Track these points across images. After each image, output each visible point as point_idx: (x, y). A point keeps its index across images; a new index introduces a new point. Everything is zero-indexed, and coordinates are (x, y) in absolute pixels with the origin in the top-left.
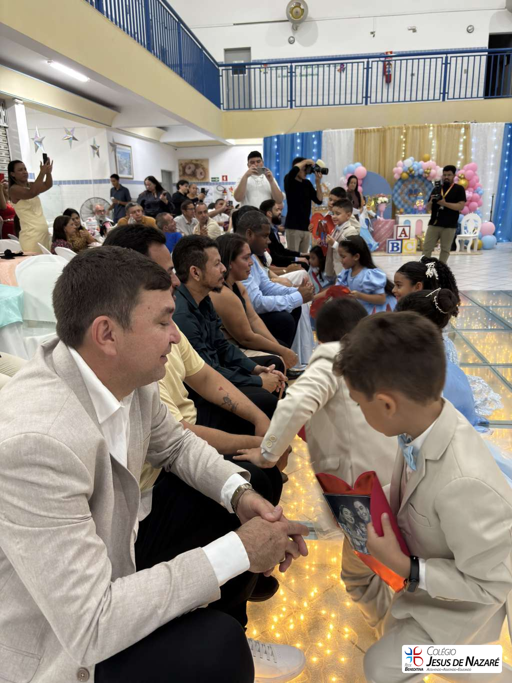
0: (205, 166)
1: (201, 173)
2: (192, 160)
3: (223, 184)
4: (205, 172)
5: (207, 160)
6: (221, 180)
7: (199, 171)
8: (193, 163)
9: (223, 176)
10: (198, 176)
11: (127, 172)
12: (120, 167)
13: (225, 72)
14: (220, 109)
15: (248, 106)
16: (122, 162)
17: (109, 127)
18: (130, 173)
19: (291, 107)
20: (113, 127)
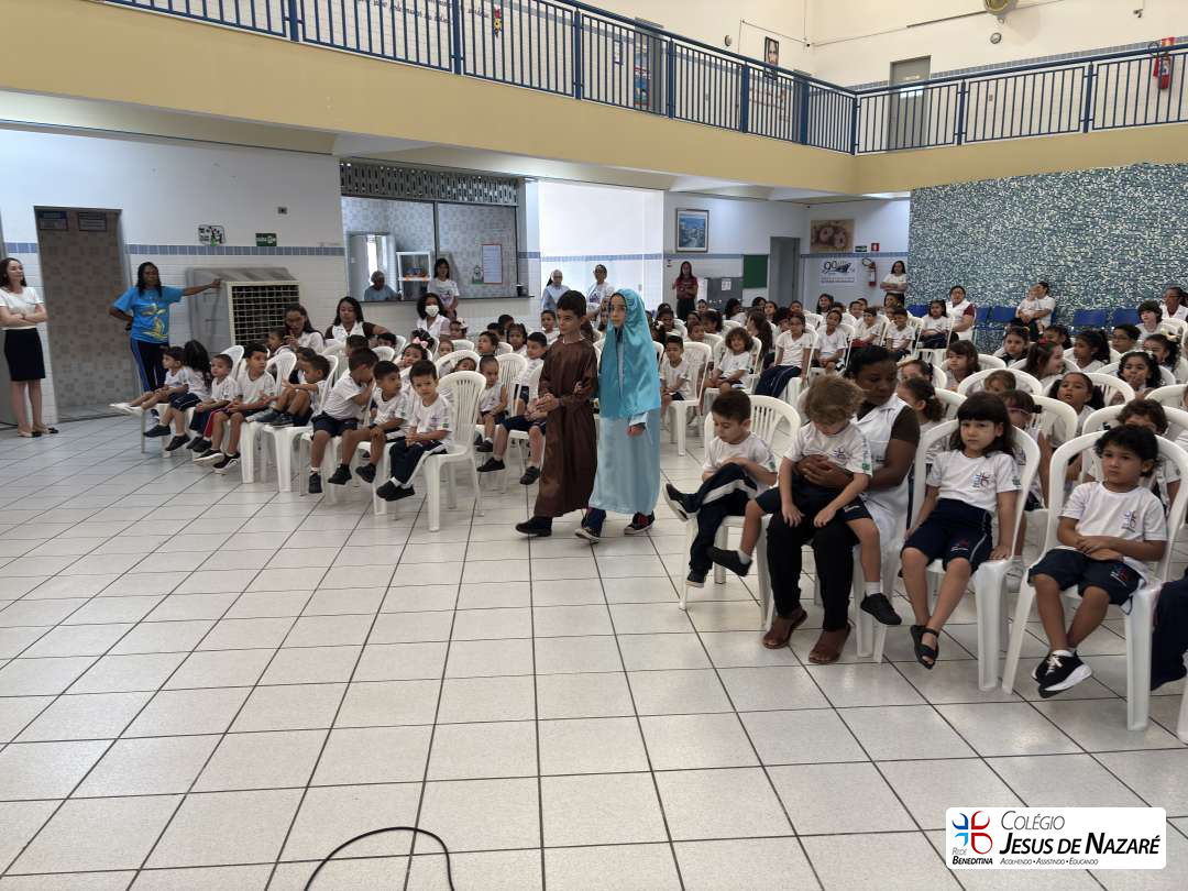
0: (848, 230)
1: (841, 241)
2: (830, 221)
3: (872, 255)
4: (847, 238)
5: (851, 222)
6: (869, 250)
7: (838, 237)
8: (830, 226)
9: (873, 244)
10: (838, 245)
11: (695, 244)
12: (683, 238)
13: (865, 101)
14: (853, 152)
15: (893, 146)
16: (688, 232)
17: (667, 191)
18: (701, 246)
19: (959, 143)
20: (673, 190)
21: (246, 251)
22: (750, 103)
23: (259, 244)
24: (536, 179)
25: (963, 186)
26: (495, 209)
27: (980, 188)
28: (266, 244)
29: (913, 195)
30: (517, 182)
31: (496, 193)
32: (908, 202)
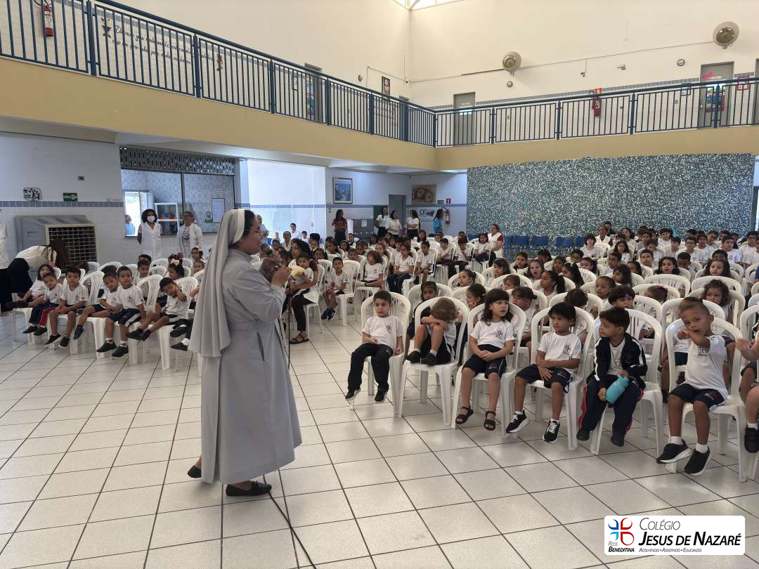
0: (433, 191)
1: (429, 198)
2: (422, 186)
3: (447, 206)
4: (433, 195)
5: (435, 186)
6: (445, 203)
7: (428, 195)
8: (422, 188)
9: (447, 199)
10: (428, 200)
11: (345, 199)
12: (338, 196)
13: (440, 116)
14: (435, 146)
15: (457, 143)
16: (340, 192)
17: (327, 168)
18: (349, 199)
19: (492, 143)
20: (330, 166)
21: (56, 204)
22: (375, 115)
23: (65, 199)
24: (246, 159)
25: (496, 167)
26: (220, 177)
27: (504, 168)
28: (70, 200)
29: (469, 171)
30: (234, 161)
31: (221, 167)
32: (466, 175)
